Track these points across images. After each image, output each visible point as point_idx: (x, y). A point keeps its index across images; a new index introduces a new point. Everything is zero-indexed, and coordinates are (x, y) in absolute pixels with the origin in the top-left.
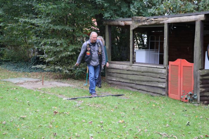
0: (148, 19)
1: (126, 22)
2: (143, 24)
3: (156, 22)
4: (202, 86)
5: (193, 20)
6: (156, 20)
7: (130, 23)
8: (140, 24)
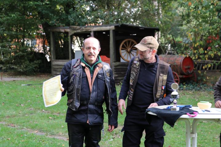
0: (80, 28)
1: (65, 30)
2: (78, 31)
3: (86, 30)
4: (115, 73)
5: (109, 29)
6: (86, 28)
7: (68, 30)
8: (75, 32)
